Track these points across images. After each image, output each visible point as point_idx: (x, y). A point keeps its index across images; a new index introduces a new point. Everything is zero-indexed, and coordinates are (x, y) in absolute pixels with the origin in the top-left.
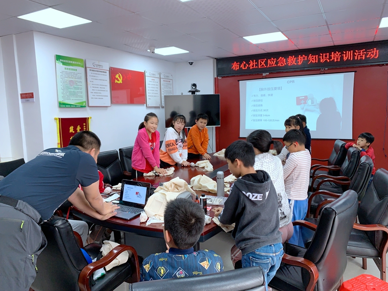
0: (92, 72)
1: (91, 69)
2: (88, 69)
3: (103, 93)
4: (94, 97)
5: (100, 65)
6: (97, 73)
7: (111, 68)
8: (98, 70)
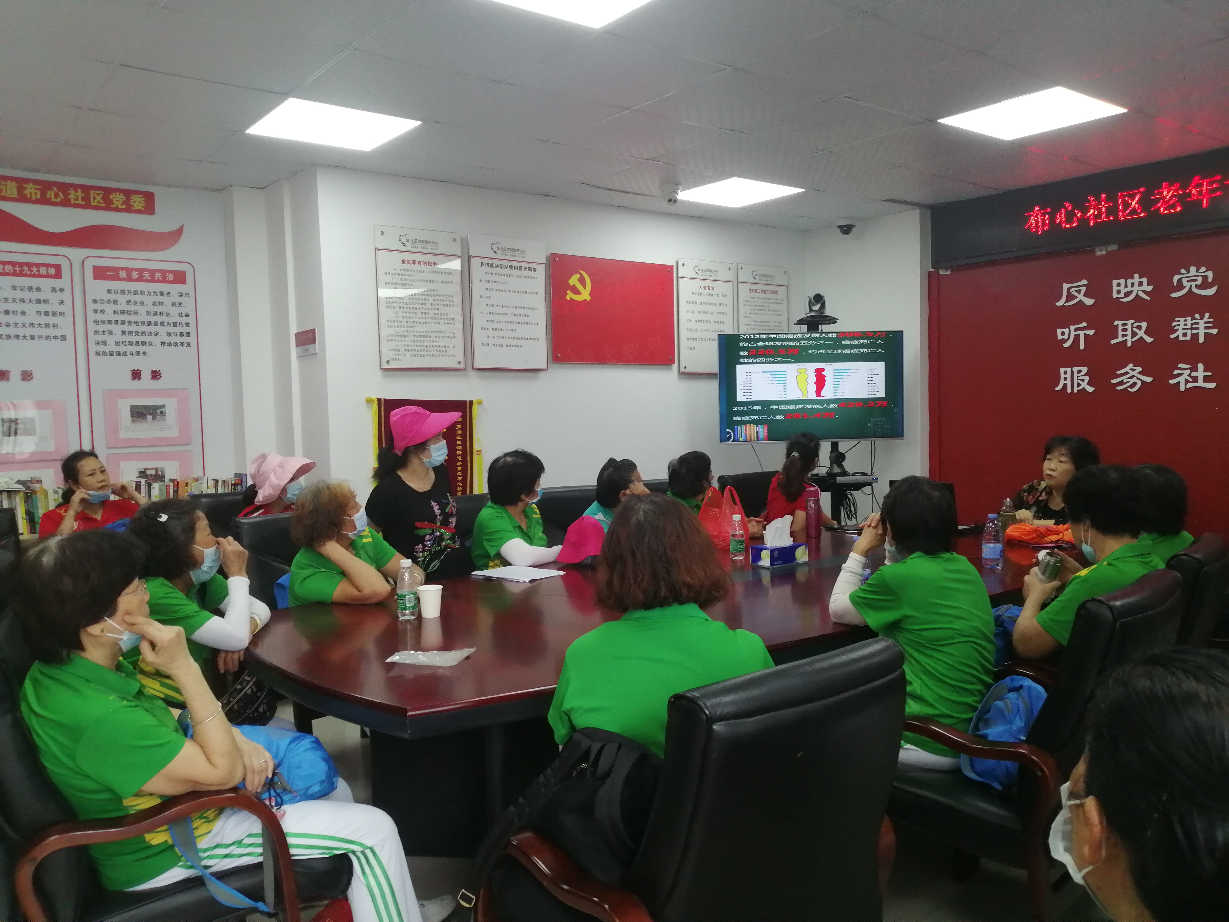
0: (490, 269)
1: (485, 261)
2: (475, 263)
3: (523, 331)
4: (491, 341)
5: (515, 250)
6: (503, 271)
7: (553, 256)
8: (509, 264)
